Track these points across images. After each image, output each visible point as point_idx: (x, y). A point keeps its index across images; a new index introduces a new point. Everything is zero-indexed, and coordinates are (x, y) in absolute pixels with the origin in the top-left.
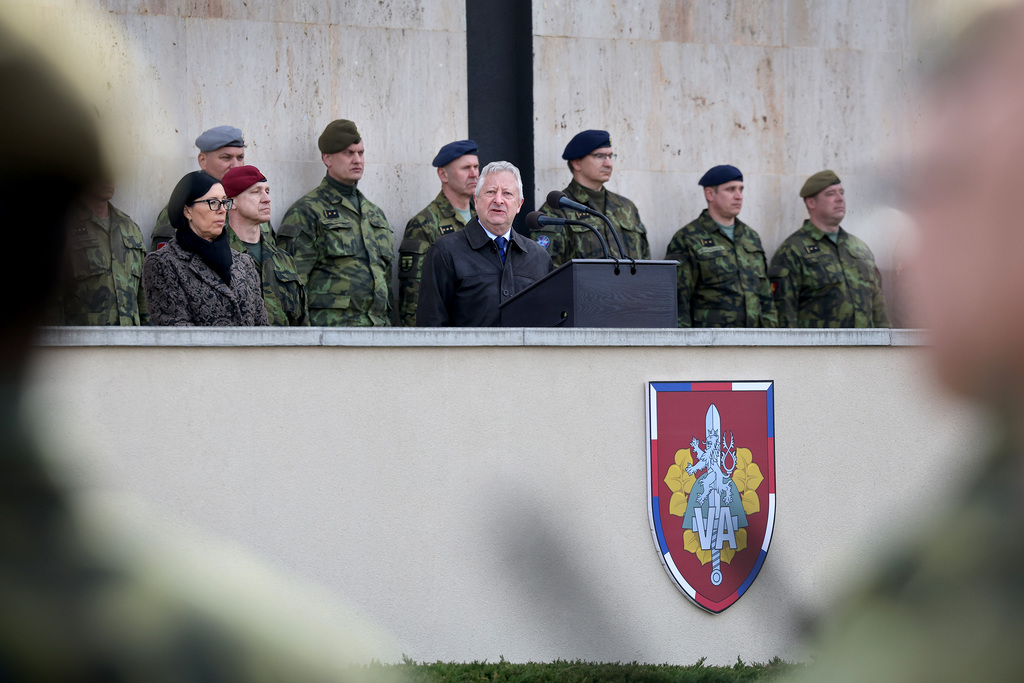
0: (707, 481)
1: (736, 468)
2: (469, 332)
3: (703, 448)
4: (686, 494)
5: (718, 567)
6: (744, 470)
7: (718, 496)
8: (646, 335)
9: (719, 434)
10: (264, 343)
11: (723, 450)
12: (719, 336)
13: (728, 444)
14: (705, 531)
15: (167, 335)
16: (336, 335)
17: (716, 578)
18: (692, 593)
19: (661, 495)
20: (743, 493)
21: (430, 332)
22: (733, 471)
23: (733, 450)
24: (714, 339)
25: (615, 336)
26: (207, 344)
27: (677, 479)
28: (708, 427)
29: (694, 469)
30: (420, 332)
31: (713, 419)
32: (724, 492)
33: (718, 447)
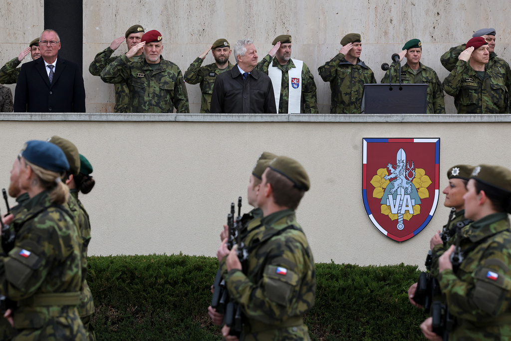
0: (396, 184)
1: (414, 177)
2: (257, 116)
3: (395, 168)
4: (383, 188)
5: (402, 222)
6: (420, 178)
7: (403, 191)
8: (362, 117)
9: (405, 162)
10: (145, 120)
11: (407, 169)
12: (406, 118)
13: (410, 167)
14: (395, 206)
15: (95, 116)
16: (184, 116)
17: (400, 227)
18: (386, 233)
19: (367, 189)
20: (419, 189)
21: (236, 116)
22: (413, 179)
23: (414, 169)
24: (403, 119)
25: (343, 117)
26: (115, 120)
27: (379, 182)
28: (398, 158)
29: (389, 177)
30: (230, 116)
31: (401, 155)
32: (406, 188)
33: (404, 168)
